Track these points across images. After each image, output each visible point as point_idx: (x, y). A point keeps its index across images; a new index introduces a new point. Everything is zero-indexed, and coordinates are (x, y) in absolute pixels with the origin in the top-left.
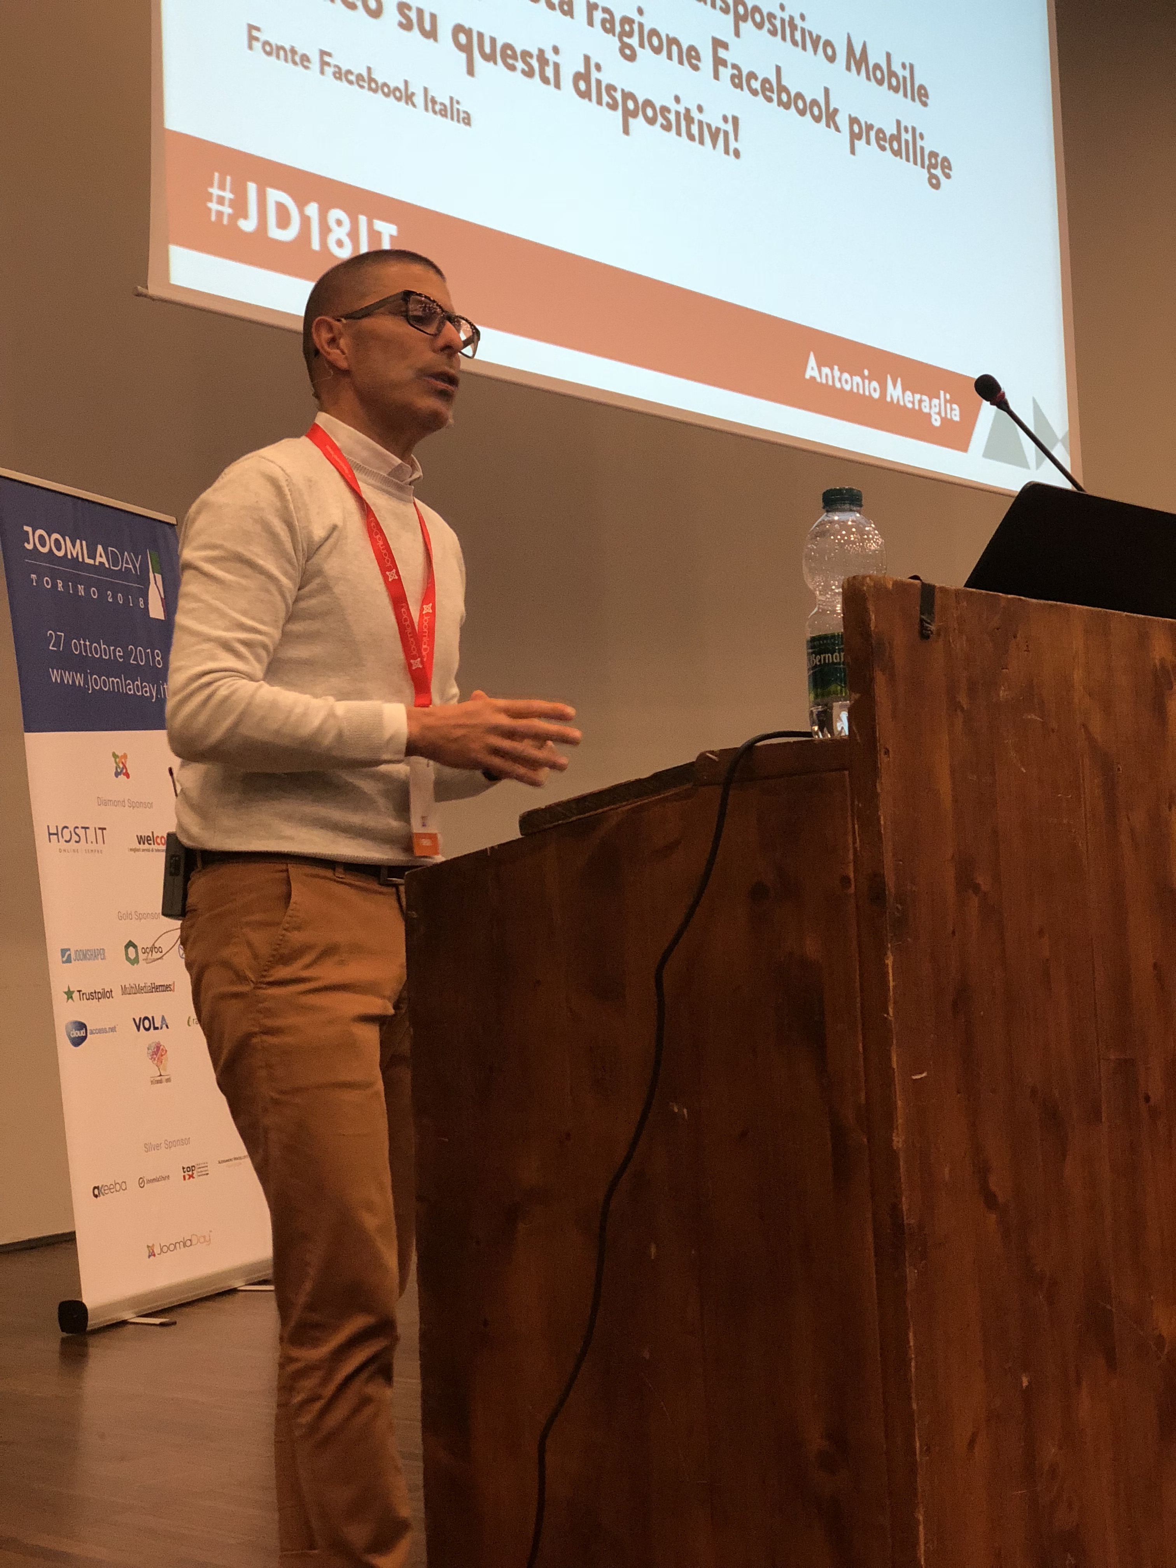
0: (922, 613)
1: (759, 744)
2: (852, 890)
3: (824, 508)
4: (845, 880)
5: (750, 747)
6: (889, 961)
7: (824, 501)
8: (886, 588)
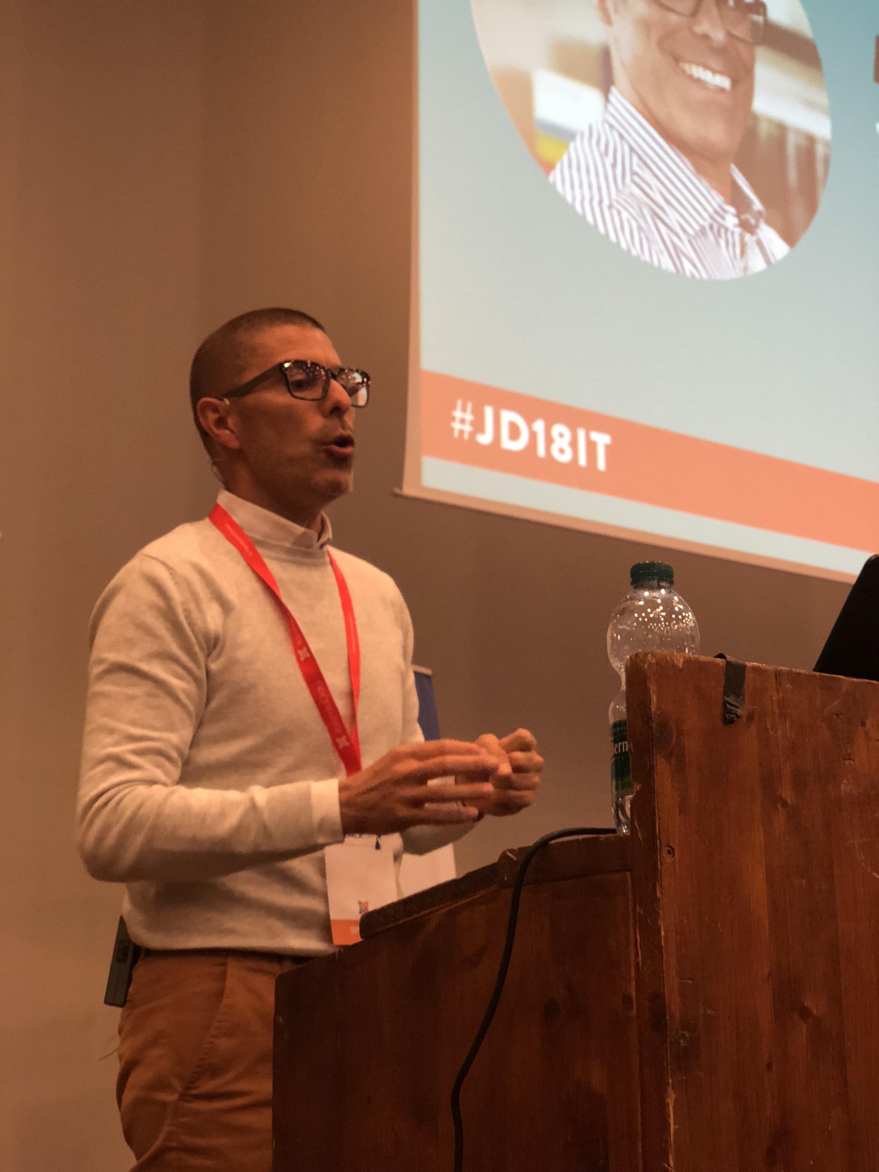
0: (726, 694)
1: (553, 842)
2: (634, 1012)
3: (632, 583)
4: (627, 999)
5: (544, 845)
6: (671, 1100)
7: (632, 575)
8: (675, 667)
